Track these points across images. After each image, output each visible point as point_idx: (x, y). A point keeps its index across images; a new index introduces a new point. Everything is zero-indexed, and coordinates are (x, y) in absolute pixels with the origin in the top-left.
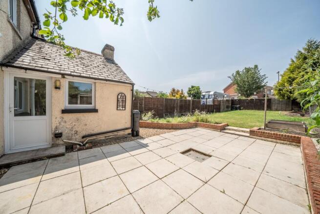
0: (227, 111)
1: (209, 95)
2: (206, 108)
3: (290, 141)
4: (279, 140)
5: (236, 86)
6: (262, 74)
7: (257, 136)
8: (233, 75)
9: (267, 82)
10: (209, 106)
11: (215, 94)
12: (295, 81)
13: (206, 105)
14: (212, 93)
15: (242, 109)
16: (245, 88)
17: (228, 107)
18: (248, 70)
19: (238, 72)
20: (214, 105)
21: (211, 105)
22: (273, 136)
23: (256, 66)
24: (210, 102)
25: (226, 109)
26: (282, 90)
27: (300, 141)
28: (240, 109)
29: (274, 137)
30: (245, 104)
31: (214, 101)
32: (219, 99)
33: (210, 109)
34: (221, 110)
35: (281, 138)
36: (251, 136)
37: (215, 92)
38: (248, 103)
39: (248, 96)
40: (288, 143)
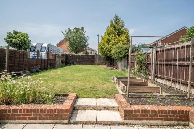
0: (62, 67)
1: (42, 47)
2: (37, 65)
3: (177, 120)
4: (165, 120)
5: (68, 43)
6: (86, 35)
7: (136, 119)
8: (66, 31)
9: (89, 43)
10: (42, 60)
11: (49, 46)
12: (111, 42)
13: (37, 60)
14: (45, 45)
15: (75, 64)
16: (75, 45)
17: (62, 62)
18: (77, 30)
19: (70, 30)
20: (48, 60)
21: (45, 60)
22: (157, 116)
23: (83, 28)
24: (43, 55)
25: (61, 64)
26: (103, 48)
27: (188, 116)
28: (73, 64)
29: (159, 117)
30: (77, 59)
31: (48, 55)
32: (54, 53)
33: (43, 64)
34: (56, 66)
35: (167, 116)
36: (127, 121)
37: (49, 45)
38: (79, 58)
39: (77, 52)
40: (176, 122)
